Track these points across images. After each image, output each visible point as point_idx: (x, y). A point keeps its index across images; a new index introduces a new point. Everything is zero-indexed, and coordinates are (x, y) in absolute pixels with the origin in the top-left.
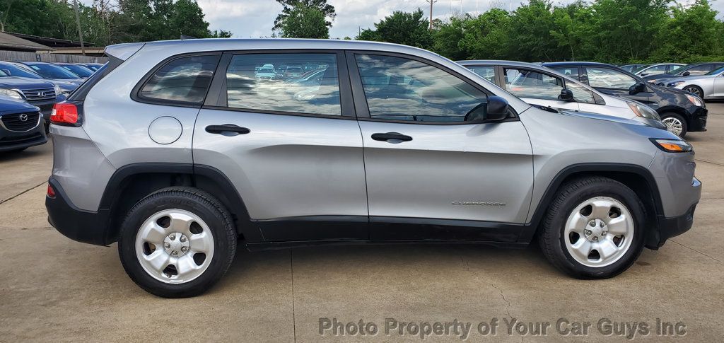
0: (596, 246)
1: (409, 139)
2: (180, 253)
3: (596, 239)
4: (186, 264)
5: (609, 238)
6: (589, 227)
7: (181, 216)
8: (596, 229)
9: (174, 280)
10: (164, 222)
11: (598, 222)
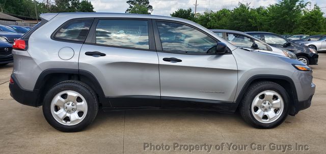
0: (266, 113)
1: (180, 61)
2: (72, 111)
3: (266, 110)
4: (74, 116)
5: (272, 110)
6: (263, 104)
7: (72, 94)
8: (266, 105)
9: (68, 124)
10: (64, 96)
11: (267, 102)
